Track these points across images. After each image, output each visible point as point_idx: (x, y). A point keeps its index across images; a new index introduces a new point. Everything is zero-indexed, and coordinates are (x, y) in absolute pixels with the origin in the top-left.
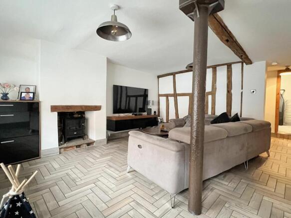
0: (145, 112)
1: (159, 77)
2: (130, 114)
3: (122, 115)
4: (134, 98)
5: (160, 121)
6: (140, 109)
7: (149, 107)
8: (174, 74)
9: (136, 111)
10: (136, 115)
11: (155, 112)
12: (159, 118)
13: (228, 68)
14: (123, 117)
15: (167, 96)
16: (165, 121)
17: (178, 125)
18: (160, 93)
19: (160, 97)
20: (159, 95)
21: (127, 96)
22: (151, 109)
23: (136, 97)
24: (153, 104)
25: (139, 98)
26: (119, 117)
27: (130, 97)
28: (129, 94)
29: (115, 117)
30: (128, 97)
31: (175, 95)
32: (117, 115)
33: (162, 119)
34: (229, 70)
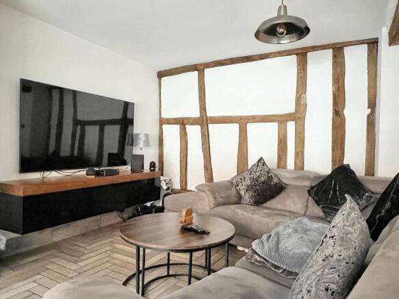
0: (125, 163)
1: (161, 75)
2: (82, 173)
3: (53, 175)
4: (97, 128)
5: (165, 187)
6: (110, 155)
7: (137, 151)
8: (200, 68)
9: (99, 164)
10: (98, 174)
11: (152, 165)
12: (162, 178)
13: (335, 56)
14: (59, 182)
15: (182, 123)
16: (177, 186)
17: (220, 200)
18: (164, 116)
19: (165, 127)
20: (162, 121)
21: (77, 122)
22: (142, 157)
23: (102, 124)
24: (147, 143)
25: (108, 128)
26: (43, 183)
27: (84, 124)
28: (80, 117)
29: (25, 183)
30: (79, 124)
31: (204, 121)
32: (35, 176)
33: (169, 182)
34: (339, 60)
